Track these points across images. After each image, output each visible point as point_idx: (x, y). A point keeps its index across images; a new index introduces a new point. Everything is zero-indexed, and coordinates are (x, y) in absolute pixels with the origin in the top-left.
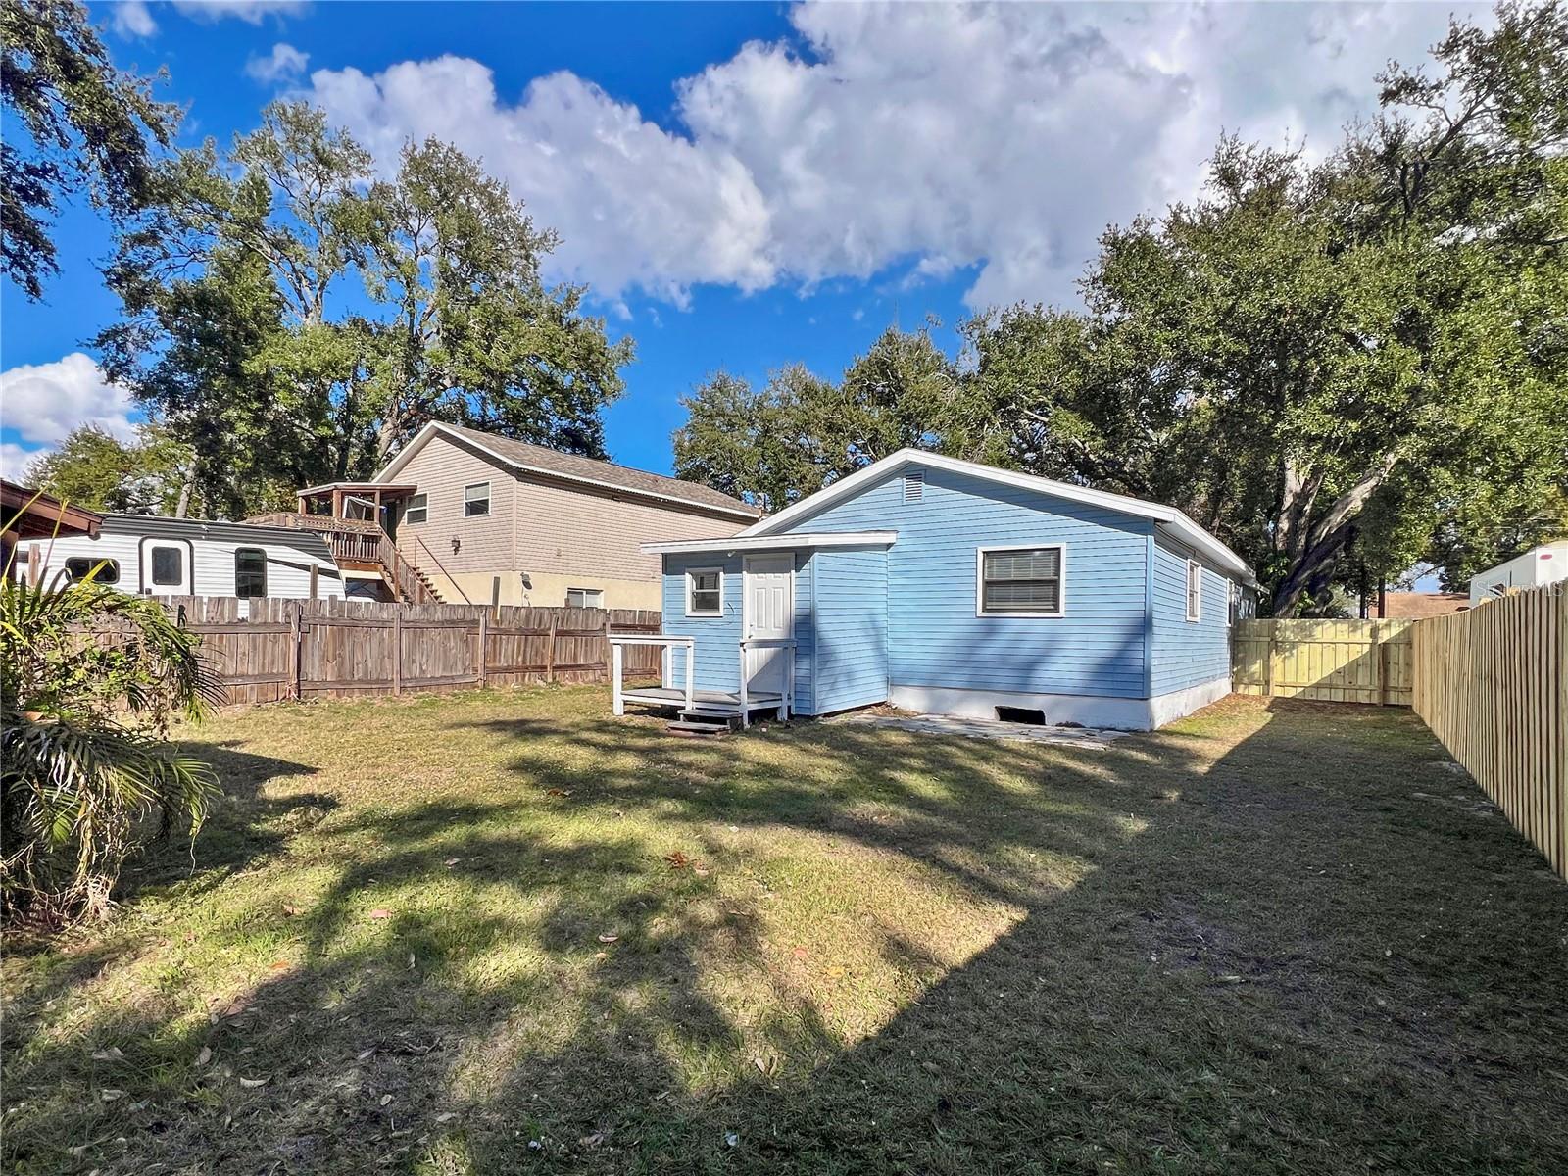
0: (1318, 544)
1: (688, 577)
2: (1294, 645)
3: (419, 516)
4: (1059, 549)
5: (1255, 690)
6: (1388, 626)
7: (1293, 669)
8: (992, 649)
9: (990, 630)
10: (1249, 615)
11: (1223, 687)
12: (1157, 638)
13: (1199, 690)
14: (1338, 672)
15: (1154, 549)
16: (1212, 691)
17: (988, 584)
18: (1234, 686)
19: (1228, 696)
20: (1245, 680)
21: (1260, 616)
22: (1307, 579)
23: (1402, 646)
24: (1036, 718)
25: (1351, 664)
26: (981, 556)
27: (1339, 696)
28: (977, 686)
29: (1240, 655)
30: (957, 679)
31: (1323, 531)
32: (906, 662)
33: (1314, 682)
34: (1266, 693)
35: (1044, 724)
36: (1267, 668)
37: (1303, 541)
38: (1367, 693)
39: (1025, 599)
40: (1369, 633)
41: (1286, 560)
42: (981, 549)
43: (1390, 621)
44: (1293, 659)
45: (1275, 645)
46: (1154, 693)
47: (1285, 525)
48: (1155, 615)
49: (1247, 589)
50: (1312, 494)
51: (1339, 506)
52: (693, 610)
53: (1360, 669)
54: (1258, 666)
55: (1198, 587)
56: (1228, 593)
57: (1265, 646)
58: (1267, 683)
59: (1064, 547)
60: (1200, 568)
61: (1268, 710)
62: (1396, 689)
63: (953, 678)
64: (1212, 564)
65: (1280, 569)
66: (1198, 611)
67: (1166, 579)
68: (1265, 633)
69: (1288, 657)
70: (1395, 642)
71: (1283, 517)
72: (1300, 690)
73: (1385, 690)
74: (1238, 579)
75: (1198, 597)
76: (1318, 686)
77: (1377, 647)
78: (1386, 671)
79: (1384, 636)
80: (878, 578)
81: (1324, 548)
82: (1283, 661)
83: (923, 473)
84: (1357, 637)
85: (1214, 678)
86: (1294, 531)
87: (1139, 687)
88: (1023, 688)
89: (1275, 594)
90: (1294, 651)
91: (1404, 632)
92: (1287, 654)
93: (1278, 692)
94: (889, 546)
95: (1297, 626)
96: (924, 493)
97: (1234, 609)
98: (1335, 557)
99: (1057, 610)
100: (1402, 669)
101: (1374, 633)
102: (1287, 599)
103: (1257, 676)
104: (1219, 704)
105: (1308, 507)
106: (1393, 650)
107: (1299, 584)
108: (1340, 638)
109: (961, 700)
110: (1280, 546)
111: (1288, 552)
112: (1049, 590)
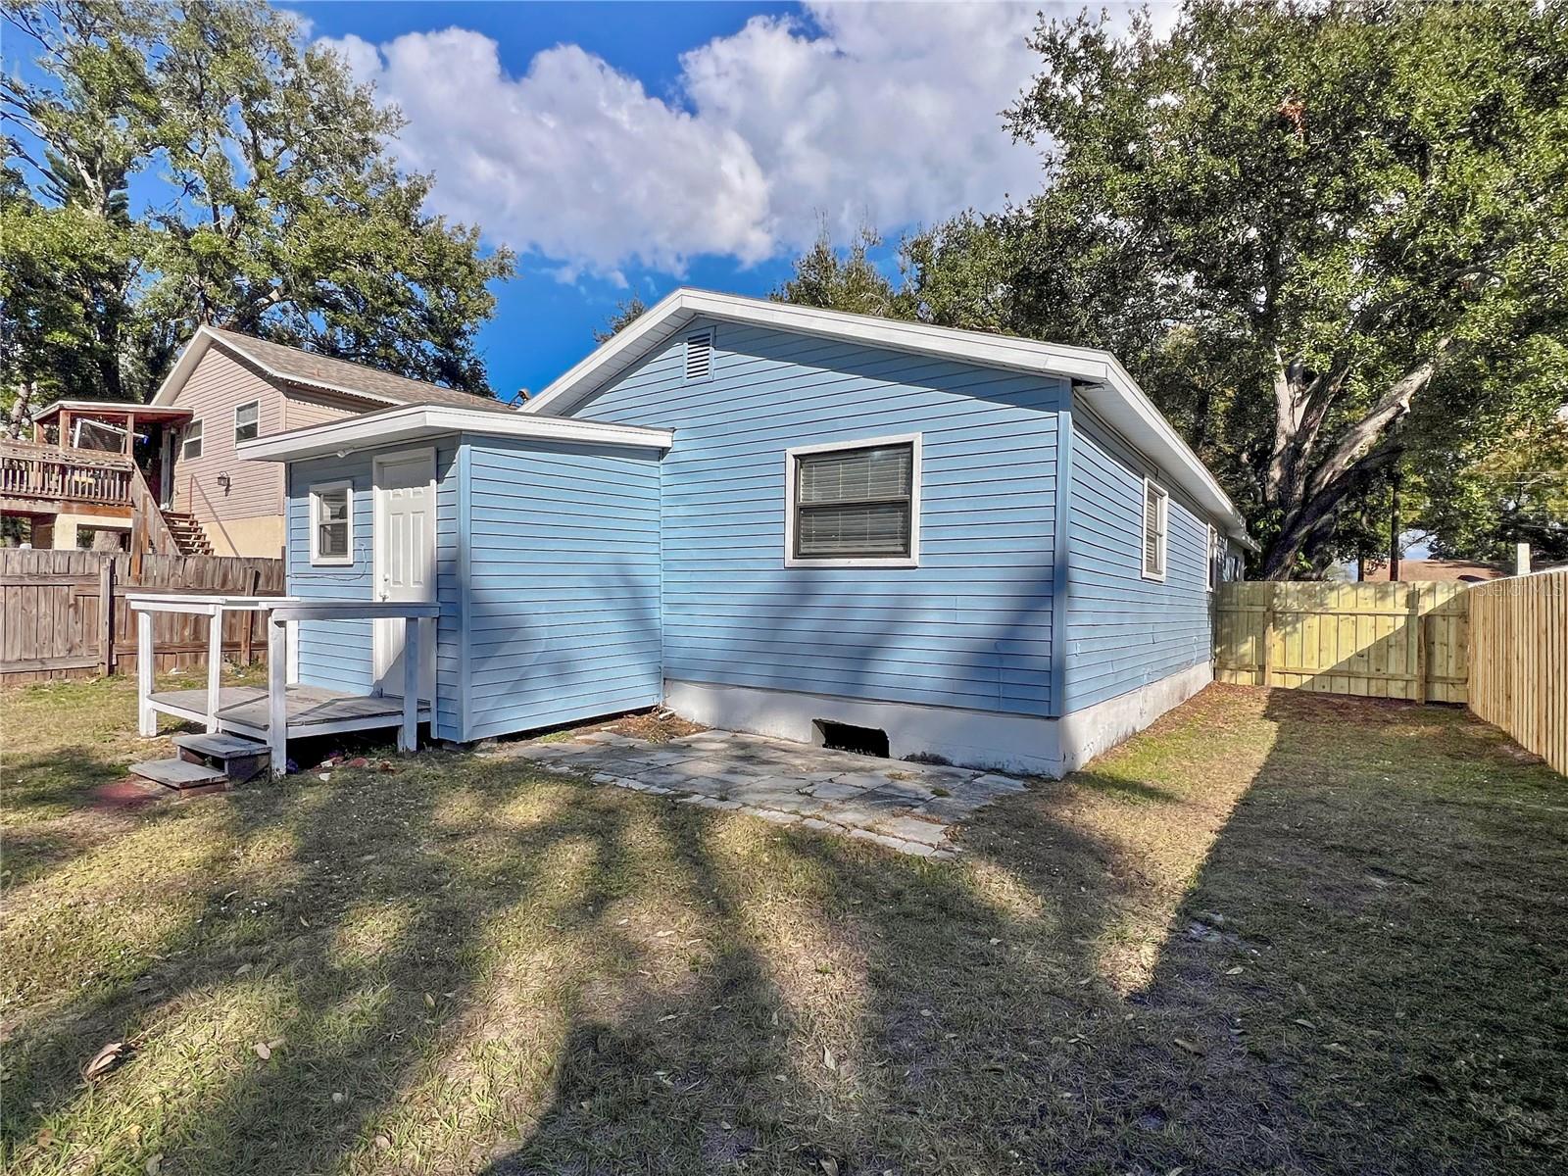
0: (1320, 493)
1: (313, 500)
2: (1298, 616)
3: (194, 450)
4: (910, 445)
5: (1245, 679)
6: (1432, 590)
7: (1297, 650)
8: (806, 625)
9: (802, 589)
10: (1236, 580)
11: (1201, 675)
12: (1080, 605)
13: (1165, 686)
14: (1360, 655)
15: (1071, 437)
16: (1185, 684)
17: (804, 511)
18: (1216, 672)
19: (1209, 687)
20: (1232, 665)
21: (1251, 574)
22: (1304, 536)
23: (1452, 620)
24: (874, 743)
25: (1378, 644)
26: (791, 463)
27: (1361, 688)
28: (785, 687)
29: (1225, 630)
30: (756, 674)
31: (1326, 476)
32: (687, 643)
33: (1326, 668)
34: (1260, 682)
35: (887, 756)
36: (1262, 648)
37: (1301, 488)
38: (1401, 684)
39: (861, 536)
40: (1404, 601)
41: (1279, 512)
42: (792, 451)
43: (1435, 585)
44: (1297, 637)
45: (1274, 618)
46: (1073, 705)
47: (1276, 473)
48: (1077, 562)
49: (1234, 543)
50: (1314, 428)
51: (1346, 445)
52: (322, 553)
53: (1392, 651)
54: (1249, 645)
55: (1164, 528)
56: (1207, 544)
57: (1259, 619)
58: (1262, 668)
59: (918, 440)
60: (1166, 498)
61: (1268, 715)
62: (1444, 680)
63: (750, 670)
64: (1184, 495)
65: (1273, 524)
66: (1163, 565)
67: (1102, 502)
68: (1260, 600)
69: (1290, 634)
70: (1443, 612)
71: (1275, 463)
72: (1306, 679)
73: (1428, 680)
74: (1222, 527)
75: (1163, 544)
76: (1331, 674)
77: (1415, 623)
78: (1430, 655)
79: (1427, 605)
80: (647, 505)
81: (1323, 499)
82: (1284, 639)
83: (711, 331)
84: (1388, 606)
85: (1188, 664)
86: (1289, 477)
87: (1043, 694)
88: (853, 690)
89: (1266, 555)
90: (1299, 626)
91: (1455, 599)
92: (1288, 629)
93: (1276, 681)
94: (662, 452)
95: (1303, 591)
96: (713, 364)
97: (1216, 567)
98: (1336, 512)
99: (907, 553)
100: (1453, 653)
101: (1412, 599)
102: (1280, 561)
103: (1247, 660)
104: (1194, 702)
105: (1308, 446)
106: (1439, 622)
107: (1296, 542)
108: (1362, 608)
109: (765, 708)
110: (1271, 498)
111: (1282, 502)
112: (896, 520)
